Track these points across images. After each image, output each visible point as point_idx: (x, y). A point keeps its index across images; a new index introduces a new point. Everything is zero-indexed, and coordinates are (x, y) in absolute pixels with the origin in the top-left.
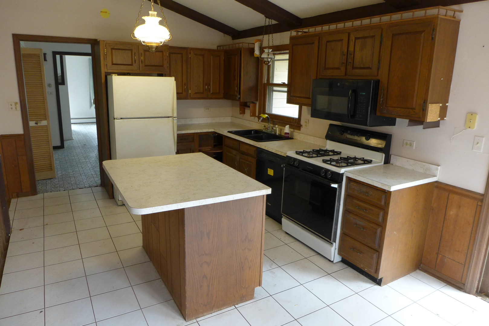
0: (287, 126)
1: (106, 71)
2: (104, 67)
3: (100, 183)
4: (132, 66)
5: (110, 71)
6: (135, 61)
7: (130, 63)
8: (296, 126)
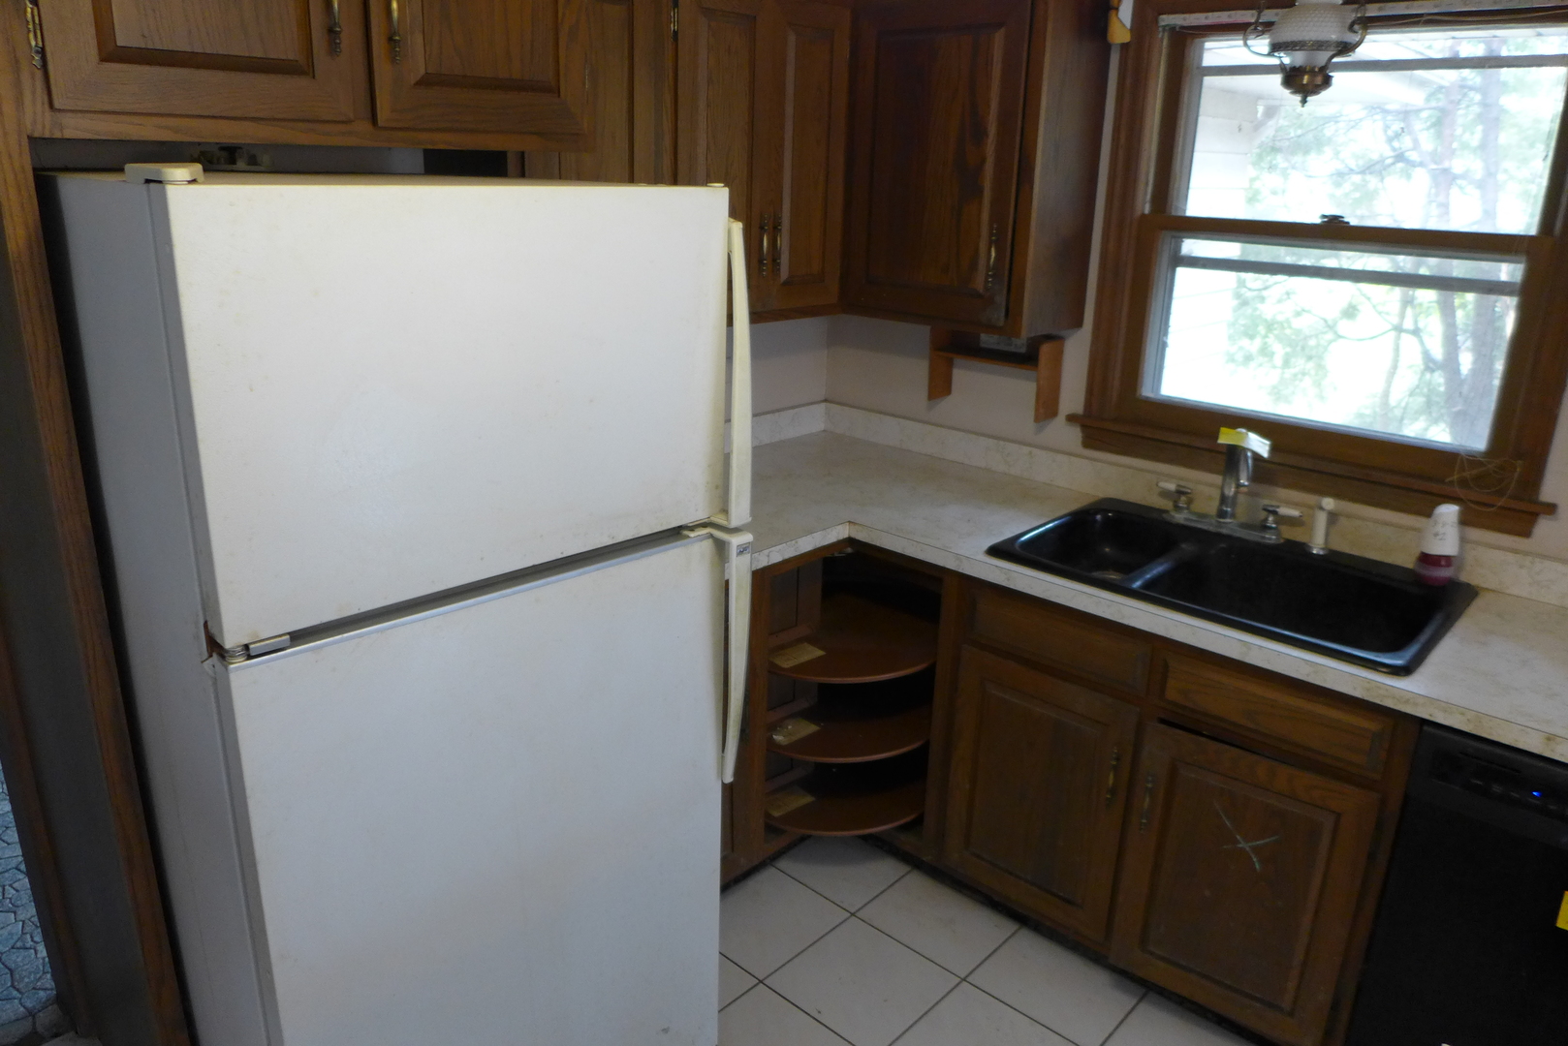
0: (1449, 512)
1: (43, 124)
2: (18, 84)
3: (48, 981)
4: (302, 82)
5: (76, 127)
6: (332, 32)
7: (286, 49)
8: (1502, 508)
